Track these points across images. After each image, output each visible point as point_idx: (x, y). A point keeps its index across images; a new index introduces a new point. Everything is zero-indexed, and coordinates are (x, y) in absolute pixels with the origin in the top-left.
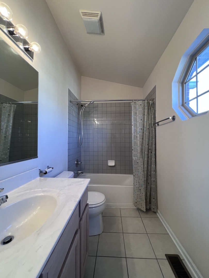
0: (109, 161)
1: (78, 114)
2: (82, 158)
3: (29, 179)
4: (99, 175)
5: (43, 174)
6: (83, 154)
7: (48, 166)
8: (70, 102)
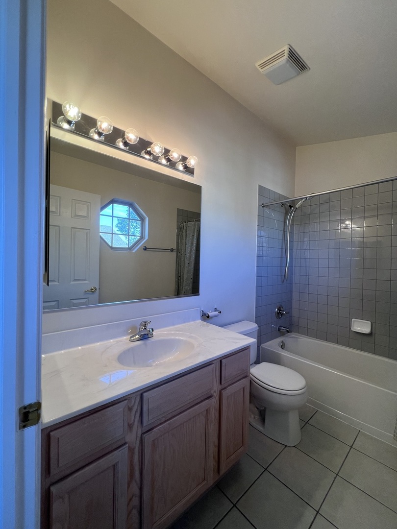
0: (354, 321)
1: (285, 222)
2: (295, 305)
3: (186, 320)
4: (327, 344)
5: (206, 317)
6: (295, 296)
7: (216, 309)
8: (263, 207)
